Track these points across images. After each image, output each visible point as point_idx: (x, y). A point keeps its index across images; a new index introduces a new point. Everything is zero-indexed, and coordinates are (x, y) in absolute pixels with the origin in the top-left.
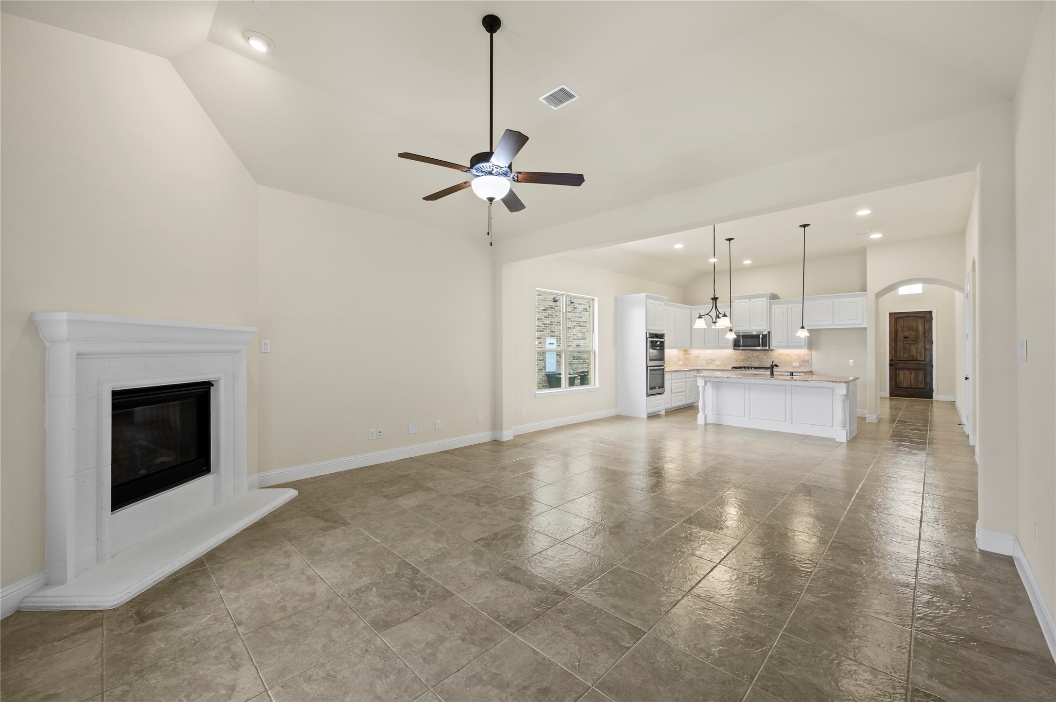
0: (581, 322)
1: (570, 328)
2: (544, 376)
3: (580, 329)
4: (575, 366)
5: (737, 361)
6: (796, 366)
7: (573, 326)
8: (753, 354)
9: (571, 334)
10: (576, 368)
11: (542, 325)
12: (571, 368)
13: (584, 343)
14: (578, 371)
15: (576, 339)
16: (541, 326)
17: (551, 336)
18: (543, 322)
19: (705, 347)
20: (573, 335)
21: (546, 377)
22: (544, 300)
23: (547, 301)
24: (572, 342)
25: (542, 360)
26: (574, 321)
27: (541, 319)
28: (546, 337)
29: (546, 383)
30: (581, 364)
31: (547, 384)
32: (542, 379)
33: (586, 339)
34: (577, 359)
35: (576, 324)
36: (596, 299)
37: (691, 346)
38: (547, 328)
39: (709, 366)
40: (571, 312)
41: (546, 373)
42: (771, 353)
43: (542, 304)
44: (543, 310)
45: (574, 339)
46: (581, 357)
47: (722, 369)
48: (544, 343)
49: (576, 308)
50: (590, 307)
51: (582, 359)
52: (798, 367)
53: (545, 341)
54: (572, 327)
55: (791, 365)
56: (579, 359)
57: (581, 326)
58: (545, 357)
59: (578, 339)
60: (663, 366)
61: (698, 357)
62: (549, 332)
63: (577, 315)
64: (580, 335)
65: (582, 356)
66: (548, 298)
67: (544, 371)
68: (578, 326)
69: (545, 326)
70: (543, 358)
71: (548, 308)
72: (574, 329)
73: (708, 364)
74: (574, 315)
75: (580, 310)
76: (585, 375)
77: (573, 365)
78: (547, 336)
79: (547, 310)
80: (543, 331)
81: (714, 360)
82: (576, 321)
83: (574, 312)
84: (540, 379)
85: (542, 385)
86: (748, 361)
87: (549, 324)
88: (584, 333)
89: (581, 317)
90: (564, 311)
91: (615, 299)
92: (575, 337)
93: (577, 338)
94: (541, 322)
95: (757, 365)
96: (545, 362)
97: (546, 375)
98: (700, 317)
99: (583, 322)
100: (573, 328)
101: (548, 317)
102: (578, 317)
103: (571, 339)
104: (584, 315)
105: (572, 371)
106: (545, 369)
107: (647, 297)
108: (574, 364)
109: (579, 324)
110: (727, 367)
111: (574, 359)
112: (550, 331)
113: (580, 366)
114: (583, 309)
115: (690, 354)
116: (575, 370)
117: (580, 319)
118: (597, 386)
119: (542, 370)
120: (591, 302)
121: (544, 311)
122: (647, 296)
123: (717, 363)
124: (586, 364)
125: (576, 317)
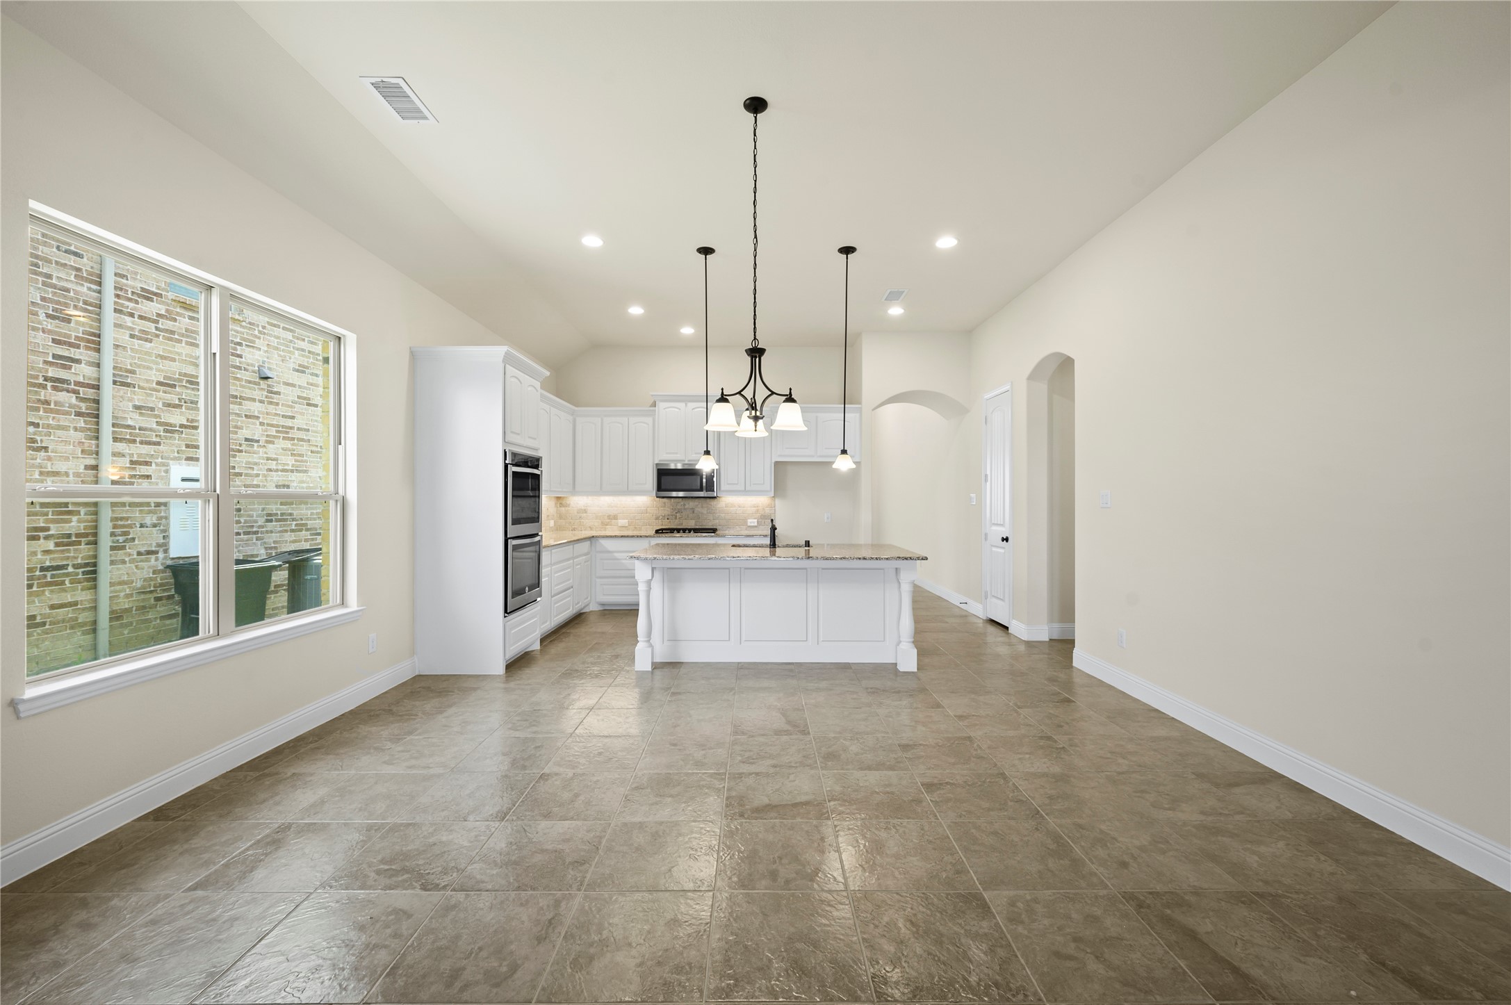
0: (291, 428)
1: (258, 441)
2: (163, 571)
3: (290, 446)
4: (275, 536)
5: (657, 518)
6: (752, 524)
7: (267, 436)
8: (684, 505)
9: (260, 458)
10: (274, 542)
11: (154, 426)
12: (259, 542)
13: (302, 482)
14: (284, 550)
15: (277, 470)
16: (151, 430)
17: (188, 459)
18: (159, 416)
19: (601, 491)
20: (268, 459)
21: (169, 573)
22: (163, 357)
23: (173, 360)
24: (265, 476)
25: (155, 526)
26: (272, 425)
27: (152, 409)
28: (171, 462)
29: (169, 590)
30: (292, 531)
31: (173, 592)
32: (151, 579)
33: (306, 471)
34: (277, 520)
35: (277, 431)
36: (351, 340)
37: (574, 491)
38: (176, 436)
39: (605, 530)
40: (262, 402)
41: (169, 562)
42: (713, 502)
43: (154, 367)
44: (159, 383)
45: (270, 470)
46: (291, 514)
47: (630, 533)
48: (162, 478)
49: (278, 393)
50: (326, 360)
51: (293, 520)
52: (756, 527)
53: (167, 471)
54: (265, 438)
55: (746, 523)
56: (285, 520)
57: (293, 439)
58: (167, 518)
59: (283, 471)
60: (537, 535)
61: (585, 511)
62: (184, 448)
63: (281, 410)
64: (290, 461)
65: (295, 513)
66: (179, 354)
67: (161, 555)
68: (284, 438)
69: (166, 431)
70: (160, 518)
71: (181, 381)
72: (271, 446)
73: (604, 524)
74: (271, 408)
75: (291, 398)
76: (307, 560)
77: (266, 535)
78: (175, 459)
79: (174, 386)
80: (158, 444)
81: (615, 517)
82: (277, 426)
83: (271, 403)
84: (145, 580)
85: (152, 596)
86: (676, 518)
87: (182, 426)
88: (301, 455)
89: (293, 418)
90: (216, 348)
91: (413, 355)
92: (273, 465)
93: (280, 467)
94: (149, 416)
95: (691, 524)
96: (165, 531)
97: (168, 567)
98: (723, 399)
99: (299, 429)
100: (267, 442)
101: (179, 406)
102: (283, 416)
103: (261, 470)
104: (302, 414)
105: (263, 551)
106: (166, 551)
107: (508, 359)
108: (271, 532)
109: (287, 433)
110: (640, 529)
111: (271, 521)
112: (188, 446)
113: (289, 536)
114: (299, 397)
115: (568, 505)
116: (271, 548)
117: (289, 423)
118: (353, 604)
119: (156, 552)
120: (331, 344)
121: (162, 388)
122: (507, 354)
123: (622, 522)
124: (307, 530)
125: (276, 415)
